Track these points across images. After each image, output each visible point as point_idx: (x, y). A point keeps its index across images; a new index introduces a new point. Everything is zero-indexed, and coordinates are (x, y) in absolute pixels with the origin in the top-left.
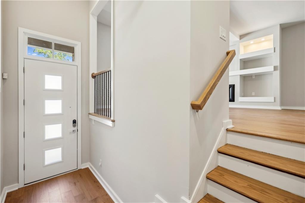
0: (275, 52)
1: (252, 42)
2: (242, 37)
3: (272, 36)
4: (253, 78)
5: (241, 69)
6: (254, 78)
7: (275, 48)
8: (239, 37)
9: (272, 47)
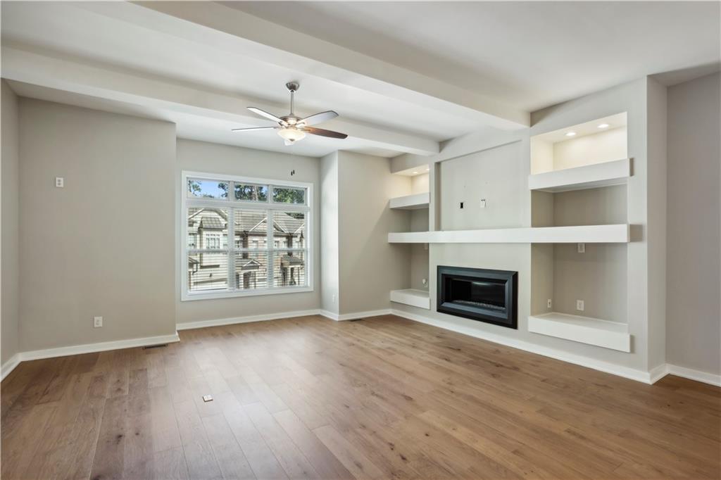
0: (632, 173)
1: (571, 134)
2: (536, 116)
3: (623, 117)
4: (579, 251)
5: (535, 224)
6: (584, 251)
7: (632, 161)
8: (527, 118)
9: (625, 156)
